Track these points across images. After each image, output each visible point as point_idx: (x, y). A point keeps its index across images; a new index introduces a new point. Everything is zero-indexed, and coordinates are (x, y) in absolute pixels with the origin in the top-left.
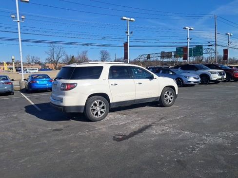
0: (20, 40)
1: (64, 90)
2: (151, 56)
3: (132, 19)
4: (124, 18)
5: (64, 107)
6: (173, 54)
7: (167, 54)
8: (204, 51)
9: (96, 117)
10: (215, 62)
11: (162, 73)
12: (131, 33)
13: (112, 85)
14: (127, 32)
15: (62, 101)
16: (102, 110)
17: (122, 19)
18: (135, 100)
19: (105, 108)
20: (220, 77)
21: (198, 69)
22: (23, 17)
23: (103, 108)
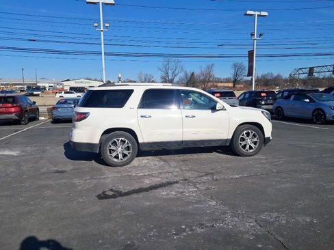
0: (103, 53)
2: (315, 70)
3: (263, 13)
4: (249, 12)
11: (294, 99)
12: (261, 35)
13: (142, 117)
14: (253, 35)
16: (126, 152)
17: (246, 15)
18: (182, 142)
19: (131, 149)
22: (107, 25)
23: (127, 148)
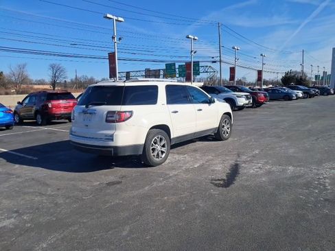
1: (113, 122)
2: (132, 74)
3: (120, 19)
4: (109, 16)
5: (116, 148)
6: (162, 73)
7: (154, 73)
8: (201, 70)
9: (157, 159)
10: (214, 83)
12: (120, 39)
13: (172, 112)
14: (113, 38)
15: (112, 140)
16: (163, 149)
17: (106, 17)
18: (195, 133)
19: (166, 146)
20: (247, 102)
21: (220, 93)
23: (163, 146)
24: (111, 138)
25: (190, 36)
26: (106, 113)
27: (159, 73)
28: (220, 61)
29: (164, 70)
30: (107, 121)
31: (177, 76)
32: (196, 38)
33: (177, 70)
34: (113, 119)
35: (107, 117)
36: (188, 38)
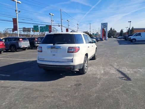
3: (19, 2)
5: (74, 66)
6: (31, 29)
7: (27, 29)
12: (19, 12)
13: (88, 47)
14: (16, 11)
24: (72, 61)
25: (51, 14)
26: (67, 48)
27: (30, 30)
28: (62, 26)
29: (32, 28)
30: (68, 52)
31: (39, 31)
32: (53, 15)
33: (39, 29)
34: (72, 51)
35: (68, 50)
36: (50, 14)
